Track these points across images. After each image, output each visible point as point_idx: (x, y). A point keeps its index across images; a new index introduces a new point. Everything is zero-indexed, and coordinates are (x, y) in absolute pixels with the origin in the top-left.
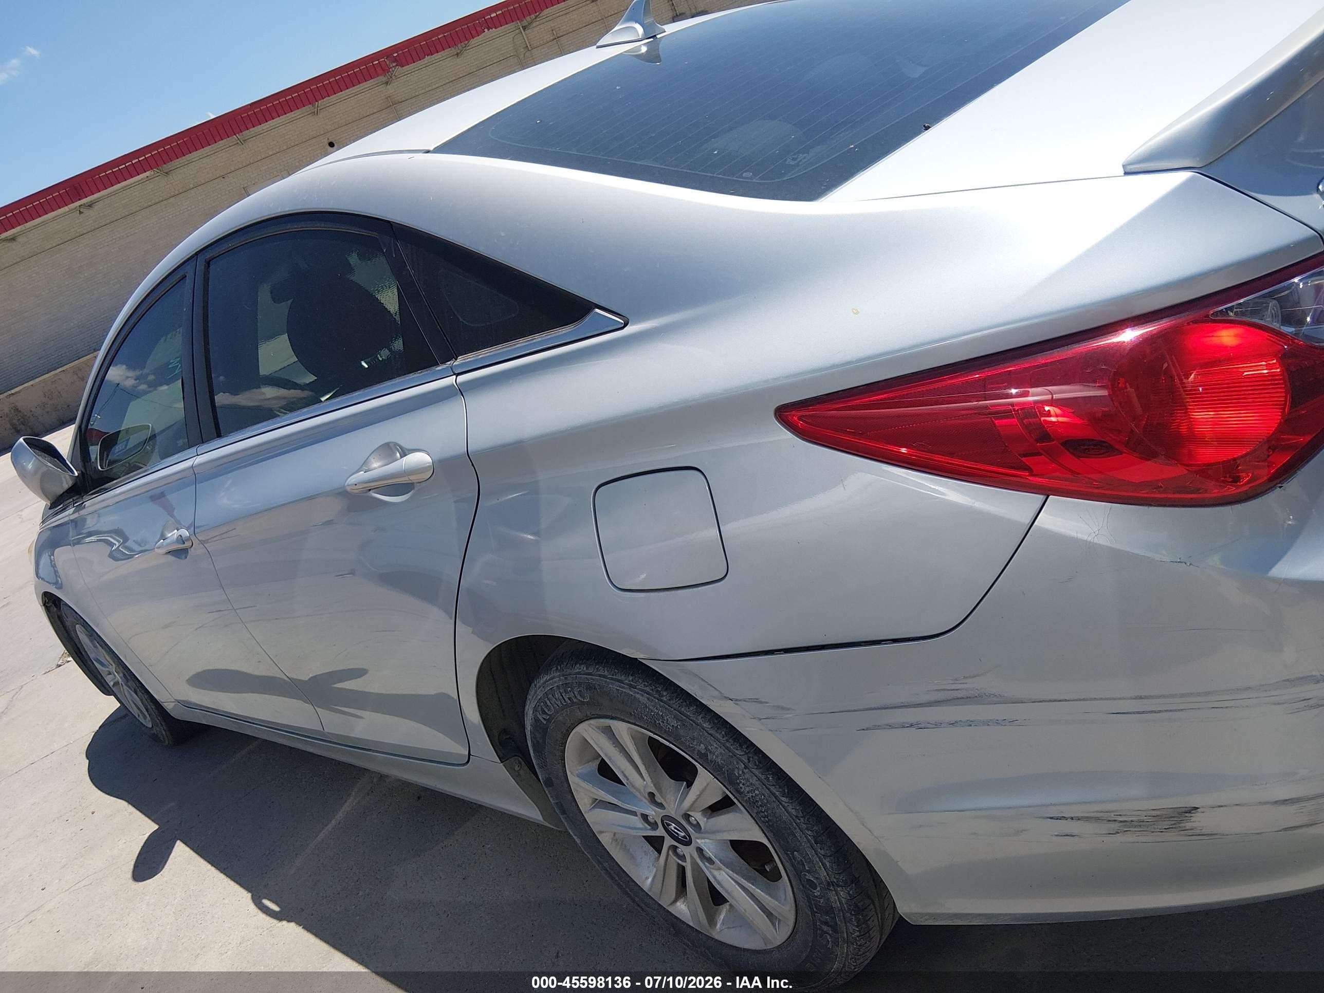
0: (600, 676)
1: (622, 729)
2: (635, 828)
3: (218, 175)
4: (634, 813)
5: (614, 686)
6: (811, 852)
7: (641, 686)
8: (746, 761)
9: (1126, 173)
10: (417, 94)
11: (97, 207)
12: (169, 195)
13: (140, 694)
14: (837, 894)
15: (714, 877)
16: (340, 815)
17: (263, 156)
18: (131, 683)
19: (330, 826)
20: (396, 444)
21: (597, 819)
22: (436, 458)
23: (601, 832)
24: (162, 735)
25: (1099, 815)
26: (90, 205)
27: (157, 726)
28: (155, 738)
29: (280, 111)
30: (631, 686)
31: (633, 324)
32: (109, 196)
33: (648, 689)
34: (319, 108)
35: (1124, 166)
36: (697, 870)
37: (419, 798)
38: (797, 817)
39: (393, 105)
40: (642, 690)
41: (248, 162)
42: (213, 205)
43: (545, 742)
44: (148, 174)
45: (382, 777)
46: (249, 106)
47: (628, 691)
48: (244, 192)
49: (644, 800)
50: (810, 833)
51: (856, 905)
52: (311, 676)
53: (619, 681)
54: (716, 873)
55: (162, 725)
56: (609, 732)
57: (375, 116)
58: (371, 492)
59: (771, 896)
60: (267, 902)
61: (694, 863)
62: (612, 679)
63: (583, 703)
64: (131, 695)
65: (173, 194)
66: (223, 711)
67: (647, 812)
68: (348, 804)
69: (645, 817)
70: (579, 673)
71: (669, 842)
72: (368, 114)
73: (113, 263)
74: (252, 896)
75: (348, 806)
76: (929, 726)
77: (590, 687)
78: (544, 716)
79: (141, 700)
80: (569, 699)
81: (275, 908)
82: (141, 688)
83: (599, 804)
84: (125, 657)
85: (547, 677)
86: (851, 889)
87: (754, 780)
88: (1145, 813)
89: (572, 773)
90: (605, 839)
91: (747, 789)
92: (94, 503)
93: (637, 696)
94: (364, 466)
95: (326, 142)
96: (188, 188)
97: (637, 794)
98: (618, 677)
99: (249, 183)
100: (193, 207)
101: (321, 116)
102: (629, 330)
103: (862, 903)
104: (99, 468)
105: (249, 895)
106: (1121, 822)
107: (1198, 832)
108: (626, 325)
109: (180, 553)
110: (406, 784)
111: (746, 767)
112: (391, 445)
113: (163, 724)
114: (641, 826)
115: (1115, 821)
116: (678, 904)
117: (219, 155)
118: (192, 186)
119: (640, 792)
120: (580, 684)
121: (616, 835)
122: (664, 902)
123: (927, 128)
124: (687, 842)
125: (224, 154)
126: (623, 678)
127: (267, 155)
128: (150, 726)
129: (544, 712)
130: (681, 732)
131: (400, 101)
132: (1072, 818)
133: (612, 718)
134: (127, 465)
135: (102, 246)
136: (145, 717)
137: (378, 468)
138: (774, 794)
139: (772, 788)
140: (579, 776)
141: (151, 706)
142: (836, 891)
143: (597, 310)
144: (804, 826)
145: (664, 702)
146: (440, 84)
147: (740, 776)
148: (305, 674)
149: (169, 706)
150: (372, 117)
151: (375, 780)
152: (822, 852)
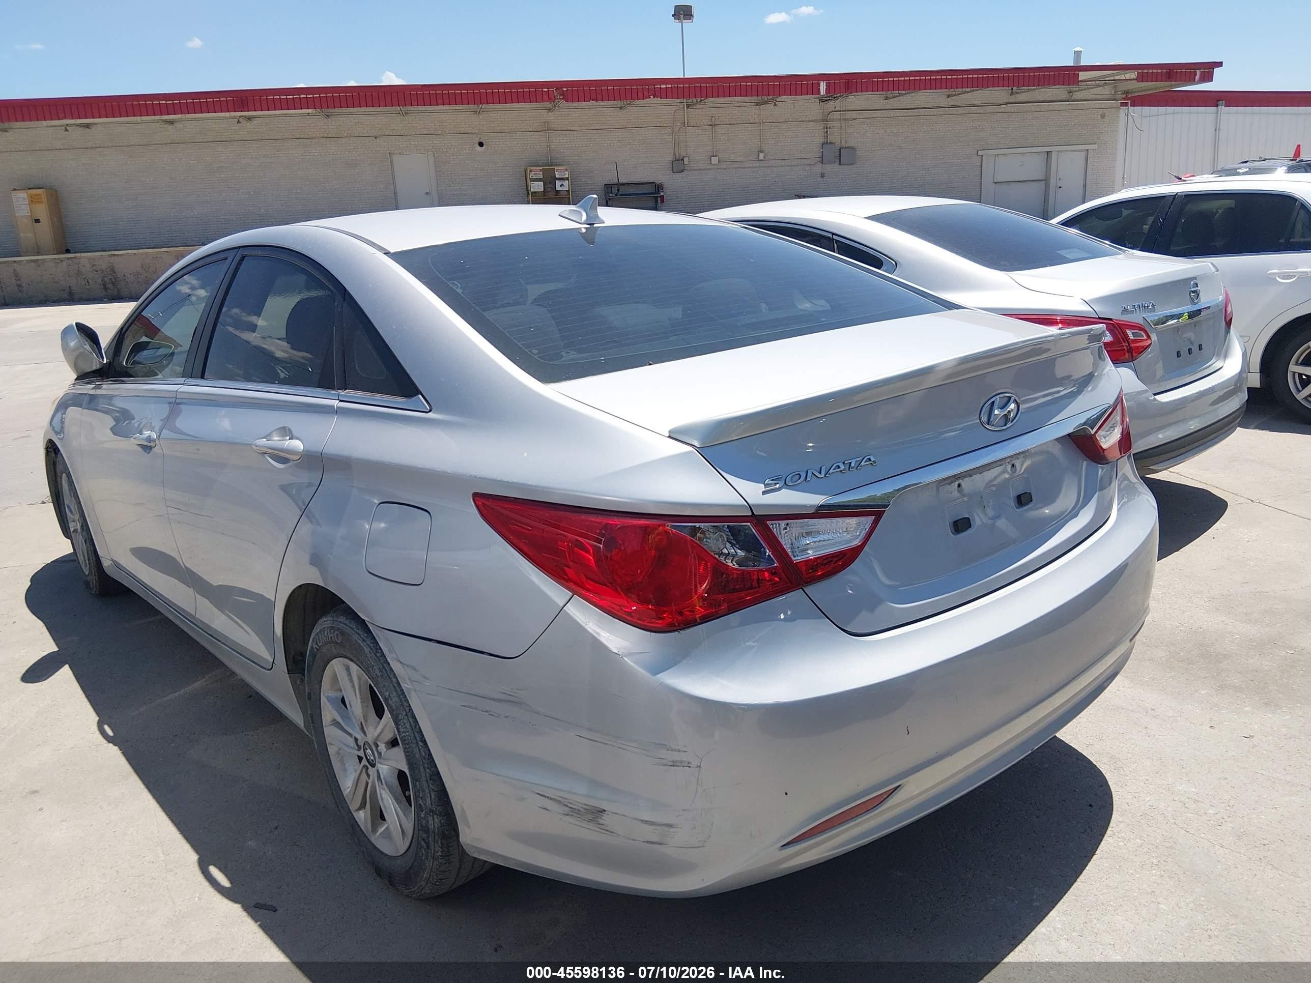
0: (351, 628)
1: (354, 667)
2: (348, 746)
3: (372, 134)
4: (350, 735)
5: (355, 637)
6: (425, 784)
7: (369, 642)
8: (408, 711)
9: (669, 437)
10: (573, 128)
11: (255, 122)
12: (322, 135)
13: (88, 544)
14: (433, 819)
15: (381, 794)
16: (190, 688)
17: (418, 133)
18: (84, 533)
19: (178, 693)
20: (289, 430)
21: (330, 732)
22: (305, 448)
23: (331, 744)
24: (93, 583)
25: (560, 799)
26: (249, 119)
27: (92, 575)
28: (87, 584)
29: (446, 101)
30: (364, 640)
31: (434, 413)
32: (269, 116)
33: (371, 645)
34: (482, 110)
35: (669, 432)
36: (374, 787)
37: (250, 697)
38: (424, 758)
39: (548, 130)
40: (368, 645)
41: (402, 133)
42: (357, 158)
43: (313, 665)
44: (310, 111)
45: (233, 674)
46: (420, 87)
47: (360, 643)
48: (389, 156)
49: (357, 726)
50: (428, 771)
51: (443, 832)
52: (220, 584)
53: (359, 634)
54: (383, 792)
55: (95, 575)
56: (348, 669)
57: (528, 134)
58: (266, 455)
59: (404, 815)
60: (106, 727)
61: (373, 782)
62: (356, 632)
63: (337, 643)
64: (82, 543)
65: (326, 135)
66: (139, 579)
67: (359, 737)
68: (199, 682)
69: (356, 740)
70: (341, 622)
71: (364, 762)
72: (523, 130)
73: (249, 175)
74: (99, 720)
75: (197, 685)
76: (494, 714)
77: (343, 633)
78: (316, 646)
79: (87, 549)
80: (331, 638)
81: (110, 733)
82: (90, 541)
83: (336, 723)
84: (89, 517)
85: (325, 619)
86: (443, 819)
87: (408, 725)
88: (581, 806)
89: (324, 694)
90: (332, 750)
91: (403, 730)
92: (108, 388)
93: (365, 648)
94: (268, 436)
95: (477, 140)
96: (341, 135)
97: (354, 720)
98: (359, 632)
99: (396, 151)
100: (339, 153)
101: (481, 117)
102: (431, 415)
103: (448, 832)
104: (124, 363)
105: (97, 718)
106: (570, 807)
107: (605, 828)
108: (430, 411)
109: (147, 448)
110: (244, 685)
111: (406, 715)
112: (287, 429)
113: (97, 574)
114: (352, 746)
115: (567, 806)
116: (361, 812)
117: (379, 118)
118: (345, 135)
119: (356, 720)
120: (338, 629)
121: (340, 751)
122: (353, 808)
123: (650, 364)
124: (373, 766)
125: (384, 118)
126: (361, 633)
127: (421, 133)
128: (87, 573)
129: (317, 644)
130: (380, 679)
131: (556, 129)
132: (548, 797)
133: (351, 660)
134: (148, 368)
135: (246, 157)
136: (86, 566)
137: (277, 441)
138: (416, 738)
139: (416, 734)
140: (327, 698)
141: (93, 558)
142: (433, 816)
143: (420, 396)
144: (426, 766)
145: (377, 657)
146: (597, 127)
147: (401, 719)
148: (216, 580)
149: (106, 563)
150: (525, 134)
151: (228, 673)
152: (432, 787)
